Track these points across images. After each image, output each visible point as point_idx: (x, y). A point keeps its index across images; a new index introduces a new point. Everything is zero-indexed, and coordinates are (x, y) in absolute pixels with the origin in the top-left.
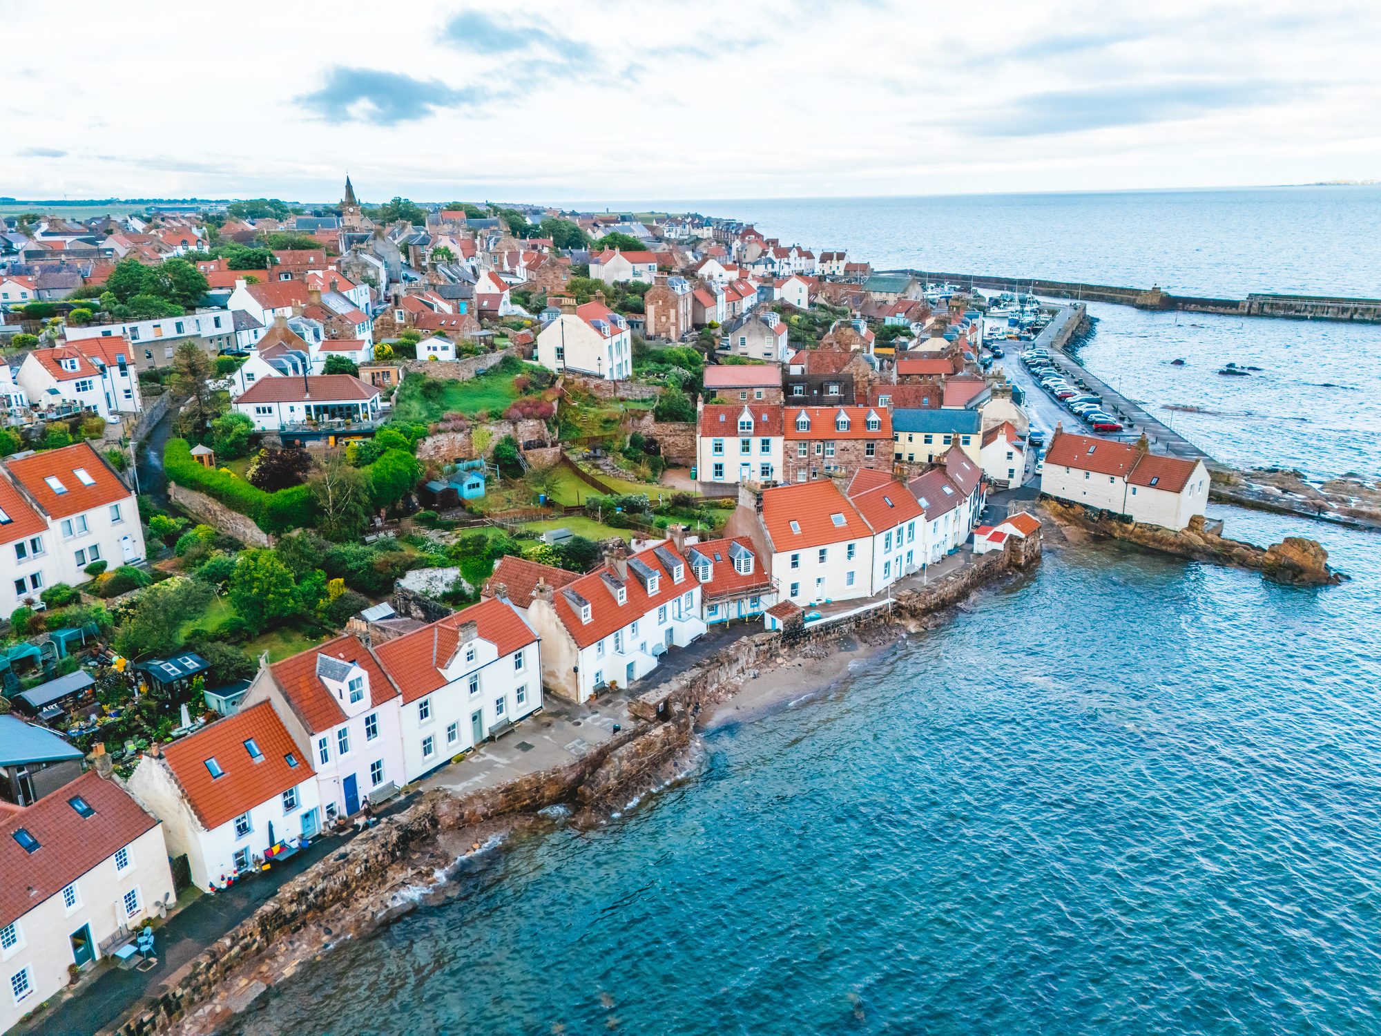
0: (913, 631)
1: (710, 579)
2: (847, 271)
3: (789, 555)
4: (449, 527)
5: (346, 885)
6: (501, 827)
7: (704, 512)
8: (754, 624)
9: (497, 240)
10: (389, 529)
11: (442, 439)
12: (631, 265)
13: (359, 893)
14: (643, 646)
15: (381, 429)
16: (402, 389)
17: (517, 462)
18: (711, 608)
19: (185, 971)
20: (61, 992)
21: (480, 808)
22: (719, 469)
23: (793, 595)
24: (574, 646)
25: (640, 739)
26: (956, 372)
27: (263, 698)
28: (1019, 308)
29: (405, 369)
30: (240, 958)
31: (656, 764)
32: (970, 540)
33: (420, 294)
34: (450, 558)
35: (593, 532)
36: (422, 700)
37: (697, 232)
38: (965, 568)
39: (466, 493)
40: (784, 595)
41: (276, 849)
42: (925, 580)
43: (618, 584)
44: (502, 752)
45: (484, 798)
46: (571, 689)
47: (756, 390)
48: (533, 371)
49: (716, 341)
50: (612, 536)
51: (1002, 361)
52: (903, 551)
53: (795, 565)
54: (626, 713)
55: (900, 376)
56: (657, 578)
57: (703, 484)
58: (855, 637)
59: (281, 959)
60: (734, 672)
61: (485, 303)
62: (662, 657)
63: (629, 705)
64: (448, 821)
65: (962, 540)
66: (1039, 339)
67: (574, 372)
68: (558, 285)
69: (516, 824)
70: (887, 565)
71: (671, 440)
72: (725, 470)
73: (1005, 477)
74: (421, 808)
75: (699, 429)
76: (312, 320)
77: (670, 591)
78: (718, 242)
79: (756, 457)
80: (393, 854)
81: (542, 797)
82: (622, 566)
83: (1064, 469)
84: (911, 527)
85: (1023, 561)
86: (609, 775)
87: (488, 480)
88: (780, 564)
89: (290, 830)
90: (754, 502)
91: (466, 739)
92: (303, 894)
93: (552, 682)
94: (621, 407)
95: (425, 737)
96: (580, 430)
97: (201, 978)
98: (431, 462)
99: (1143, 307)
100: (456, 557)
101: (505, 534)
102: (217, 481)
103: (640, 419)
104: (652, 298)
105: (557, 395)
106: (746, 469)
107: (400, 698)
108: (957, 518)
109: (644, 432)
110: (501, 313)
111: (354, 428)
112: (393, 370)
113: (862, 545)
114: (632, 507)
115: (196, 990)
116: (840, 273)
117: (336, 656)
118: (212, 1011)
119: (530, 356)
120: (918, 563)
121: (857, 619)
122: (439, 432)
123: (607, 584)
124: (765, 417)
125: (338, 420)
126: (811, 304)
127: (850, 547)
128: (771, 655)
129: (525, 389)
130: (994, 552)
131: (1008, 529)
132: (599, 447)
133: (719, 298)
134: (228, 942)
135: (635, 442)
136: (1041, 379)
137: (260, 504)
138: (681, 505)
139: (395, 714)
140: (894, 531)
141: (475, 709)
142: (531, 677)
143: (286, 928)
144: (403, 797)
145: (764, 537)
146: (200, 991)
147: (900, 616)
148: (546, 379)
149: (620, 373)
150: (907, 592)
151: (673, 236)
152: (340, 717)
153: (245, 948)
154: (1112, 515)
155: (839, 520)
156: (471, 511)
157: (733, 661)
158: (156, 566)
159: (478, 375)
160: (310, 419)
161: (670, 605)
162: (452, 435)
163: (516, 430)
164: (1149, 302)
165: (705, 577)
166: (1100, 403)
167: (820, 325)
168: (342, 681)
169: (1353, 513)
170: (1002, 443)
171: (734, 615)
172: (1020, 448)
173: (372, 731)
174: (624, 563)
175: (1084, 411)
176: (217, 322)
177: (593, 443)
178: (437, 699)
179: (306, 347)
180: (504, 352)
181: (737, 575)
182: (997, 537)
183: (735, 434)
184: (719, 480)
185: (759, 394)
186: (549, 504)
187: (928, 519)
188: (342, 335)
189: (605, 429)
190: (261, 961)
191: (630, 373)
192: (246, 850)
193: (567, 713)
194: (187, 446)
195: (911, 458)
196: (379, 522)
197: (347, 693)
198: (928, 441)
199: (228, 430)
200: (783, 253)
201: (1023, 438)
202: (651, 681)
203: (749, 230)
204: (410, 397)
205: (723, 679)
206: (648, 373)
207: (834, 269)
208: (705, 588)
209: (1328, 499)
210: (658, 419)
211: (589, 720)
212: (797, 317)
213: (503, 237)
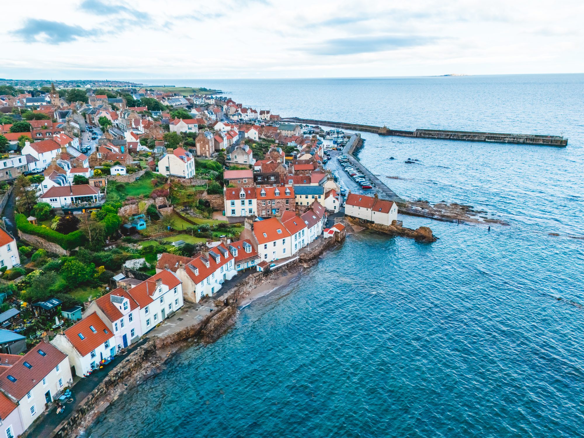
0: (305, 267)
1: (237, 255)
2: (271, 118)
3: (263, 245)
4: (135, 242)
5: (129, 370)
6: (177, 346)
7: (231, 230)
8: (253, 269)
9: (128, 114)
10: (113, 244)
11: (128, 208)
12: (187, 125)
13: (134, 372)
14: (216, 281)
15: (104, 206)
16: (108, 188)
17: (157, 214)
18: (238, 265)
19: (85, 400)
20: (44, 412)
21: (169, 341)
22: (233, 212)
23: (266, 258)
24: (194, 284)
25: (220, 313)
26: (315, 169)
27: (93, 312)
28: (336, 136)
29: (108, 179)
30: (100, 395)
31: (226, 320)
32: (322, 233)
33: (106, 145)
34: (141, 254)
35: (192, 240)
36: (146, 307)
37: (207, 101)
38: (321, 244)
39: (139, 228)
40: (263, 259)
41: (103, 361)
42: (308, 249)
43: (206, 261)
44: (173, 322)
45: (170, 337)
46: (193, 298)
47: (244, 180)
48: (158, 177)
49: (225, 156)
50: (199, 241)
51: (331, 160)
52: (301, 240)
53: (266, 248)
54: (213, 305)
55: (295, 171)
56: (219, 257)
57: (228, 217)
58: (287, 271)
59: (113, 395)
60: (248, 287)
61: (131, 146)
62: (223, 284)
63: (214, 302)
64: (159, 346)
65: (320, 234)
66: (344, 150)
67: (174, 176)
68: (158, 135)
69: (182, 345)
70: (296, 245)
71: (214, 201)
72: (236, 212)
73: (333, 209)
74: (150, 342)
75: (225, 197)
76: (66, 161)
77: (224, 261)
78: (217, 106)
79: (247, 206)
80: (143, 358)
81: (189, 335)
82: (207, 254)
83: (352, 206)
84: (303, 231)
85: (340, 240)
86: (211, 326)
87: (146, 221)
88: (261, 248)
89: (107, 355)
90: (250, 227)
91: (160, 319)
92: (117, 374)
93: (186, 296)
94: (194, 189)
95: (147, 319)
96: (179, 199)
97: (90, 402)
98: (124, 216)
99: (380, 134)
100: (143, 254)
101: (157, 243)
102: (42, 231)
103: (202, 193)
104: (198, 141)
105: (169, 186)
106: (243, 211)
107: (139, 307)
108: (318, 226)
109: (204, 198)
110: (138, 150)
111: (93, 206)
112: (103, 180)
113: (287, 239)
114: (204, 229)
115: (89, 406)
116: (268, 119)
117: (116, 295)
118: (94, 413)
119: (155, 170)
120: (306, 243)
121: (287, 265)
122: (126, 205)
123: (203, 261)
124: (249, 192)
125: (85, 203)
126: (260, 138)
127: (284, 240)
128: (260, 280)
129: (156, 184)
130: (330, 237)
131: (334, 229)
132: (187, 206)
133: (224, 139)
134: (96, 391)
135: (201, 202)
136: (345, 168)
137: (63, 239)
138: (222, 227)
139: (138, 313)
140: (298, 233)
141: (162, 308)
142: (180, 296)
143: (112, 385)
144: (142, 340)
145: (255, 239)
146: (90, 407)
147: (301, 262)
148: (163, 180)
149: (191, 174)
150: (303, 254)
151: (198, 103)
152: (121, 315)
153: (101, 392)
154: (368, 221)
155: (280, 231)
156: (142, 235)
157: (247, 283)
158: (25, 266)
159: (136, 180)
160: (73, 203)
161: (224, 266)
162: (131, 206)
163: (155, 202)
164: (383, 132)
165: (235, 255)
166: (364, 178)
167: (264, 148)
168: (121, 303)
169: (443, 216)
170: (331, 197)
171: (246, 267)
172: (337, 199)
173: (131, 319)
174: (208, 253)
175: (360, 181)
176: (20, 161)
177: (184, 204)
178: (151, 306)
179: (65, 172)
180: (145, 170)
181: (246, 253)
182: (331, 232)
183: (239, 198)
184: (234, 215)
185: (245, 181)
186: (172, 230)
187: (308, 228)
188: (78, 166)
189: (188, 198)
190: (107, 396)
191: (195, 174)
192: (94, 362)
193: (192, 307)
194: (25, 217)
195: (301, 204)
196: (107, 242)
197: (123, 307)
198: (307, 198)
199: (41, 210)
200: (245, 110)
201: (338, 195)
202: (220, 293)
203: (230, 101)
204: (112, 191)
205: (245, 290)
206: (202, 174)
207: (266, 117)
208: (236, 258)
209: (435, 211)
210: (209, 193)
211: (201, 308)
212: (255, 144)
213: (131, 113)
